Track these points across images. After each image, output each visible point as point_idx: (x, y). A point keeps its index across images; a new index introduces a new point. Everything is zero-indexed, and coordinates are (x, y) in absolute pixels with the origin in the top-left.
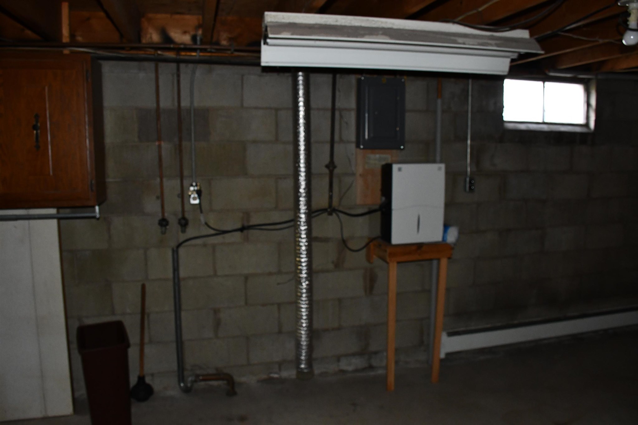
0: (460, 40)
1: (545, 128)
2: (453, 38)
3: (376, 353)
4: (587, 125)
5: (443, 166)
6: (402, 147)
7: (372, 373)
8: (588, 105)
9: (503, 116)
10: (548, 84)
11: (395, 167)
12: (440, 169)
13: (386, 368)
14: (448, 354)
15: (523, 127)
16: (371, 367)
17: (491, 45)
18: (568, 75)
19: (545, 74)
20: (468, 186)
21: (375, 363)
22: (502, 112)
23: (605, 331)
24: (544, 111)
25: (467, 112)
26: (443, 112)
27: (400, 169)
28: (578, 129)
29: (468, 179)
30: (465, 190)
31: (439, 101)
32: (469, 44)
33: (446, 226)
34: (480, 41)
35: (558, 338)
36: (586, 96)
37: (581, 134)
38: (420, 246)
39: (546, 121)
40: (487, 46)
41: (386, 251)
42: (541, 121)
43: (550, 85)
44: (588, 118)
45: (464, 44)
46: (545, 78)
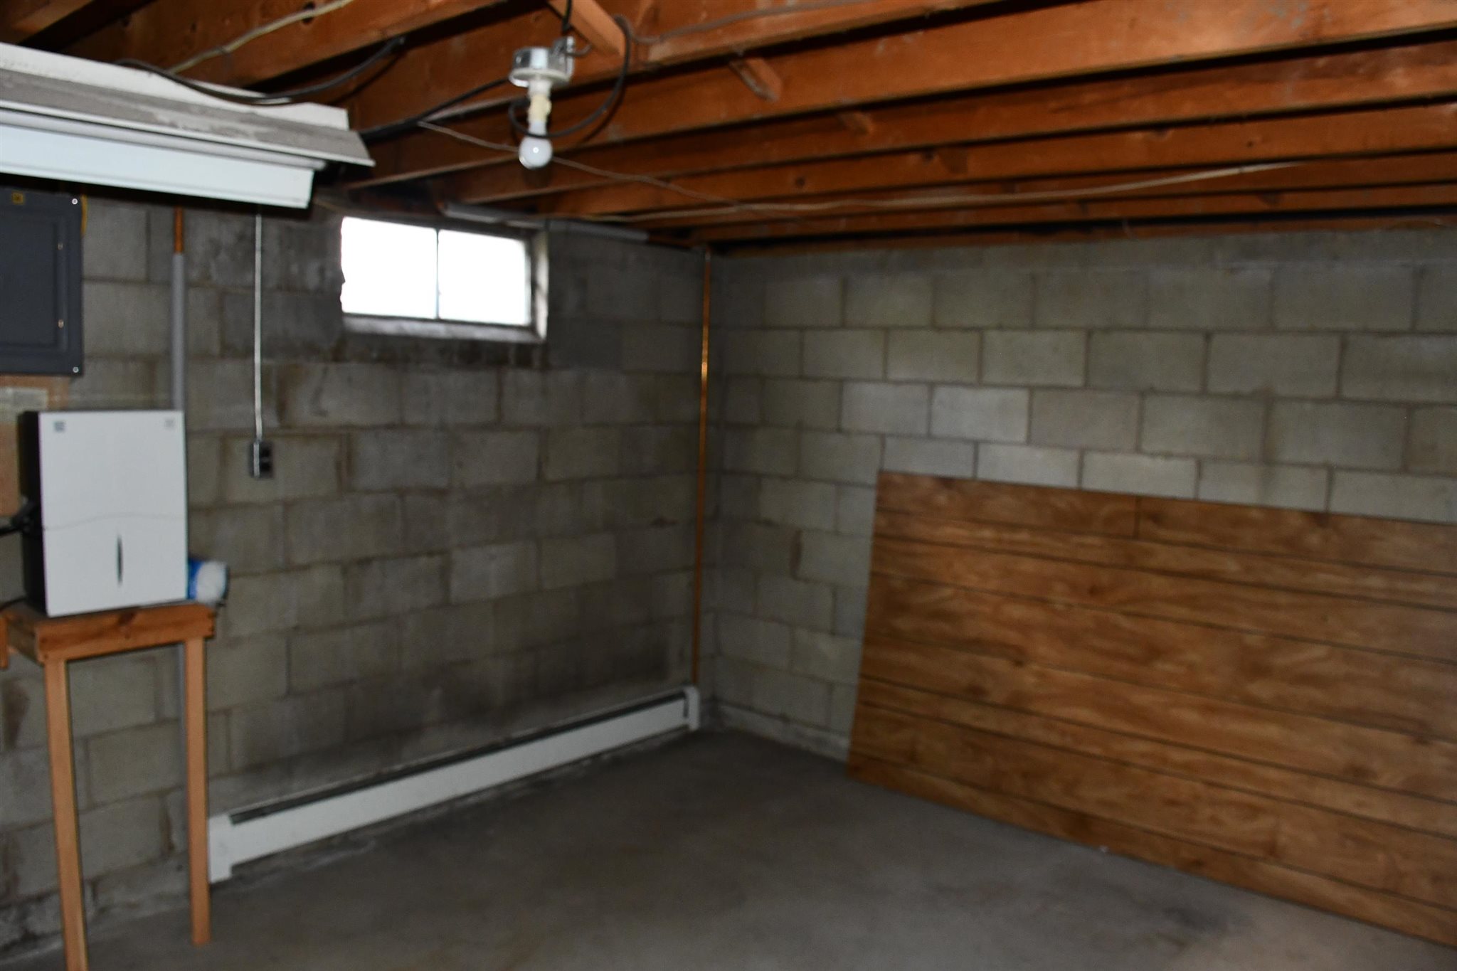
0: (163, 115)
1: (441, 331)
2: (143, 108)
3: (40, 898)
4: (532, 328)
5: (177, 417)
6: (76, 370)
7: (32, 954)
8: (534, 285)
9: (340, 303)
10: (445, 234)
11: (47, 422)
12: (170, 423)
13: (61, 933)
14: (237, 868)
15: (389, 328)
16: (30, 939)
17: (245, 135)
18: (489, 219)
19: (438, 213)
20: (256, 462)
21: (38, 924)
22: (340, 294)
23: (596, 757)
24: (438, 293)
25: (253, 287)
26: (188, 285)
27: (59, 427)
28: (513, 337)
29: (256, 448)
30: (252, 473)
31: (178, 259)
32: (185, 128)
33: (194, 562)
34: (217, 123)
35: (500, 787)
36: (530, 264)
37: (520, 347)
38: (126, 615)
39: (443, 316)
40: (231, 136)
41: (33, 635)
42: (432, 316)
43: (450, 237)
44: (533, 311)
45: (173, 125)
46: (440, 222)
